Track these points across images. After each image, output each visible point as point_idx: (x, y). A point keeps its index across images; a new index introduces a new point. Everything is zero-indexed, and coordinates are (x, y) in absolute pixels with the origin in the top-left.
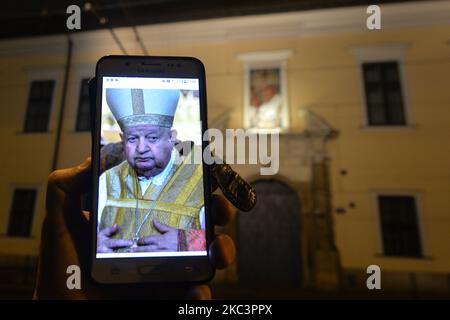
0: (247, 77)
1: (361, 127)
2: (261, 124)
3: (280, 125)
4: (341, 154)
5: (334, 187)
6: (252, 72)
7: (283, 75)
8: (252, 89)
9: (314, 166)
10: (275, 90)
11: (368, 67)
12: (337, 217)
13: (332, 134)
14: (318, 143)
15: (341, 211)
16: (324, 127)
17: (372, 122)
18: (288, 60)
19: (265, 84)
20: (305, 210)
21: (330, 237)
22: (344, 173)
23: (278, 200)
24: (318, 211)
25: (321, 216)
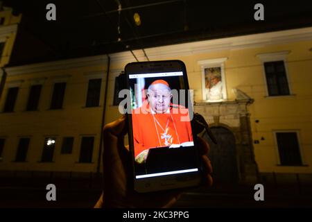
0: (203, 73)
1: (265, 97)
2: (212, 98)
3: (222, 98)
4: (256, 112)
5: (252, 130)
6: (206, 70)
7: (222, 70)
8: (206, 79)
9: (241, 118)
10: (219, 79)
11: (267, 65)
12: (255, 145)
13: (250, 101)
14: (243, 106)
15: (257, 142)
16: (246, 98)
17: (270, 95)
18: (224, 63)
19: (213, 76)
20: (237, 142)
21: (252, 156)
22: (257, 121)
23: (223, 137)
24: (245, 143)
25: (247, 145)
